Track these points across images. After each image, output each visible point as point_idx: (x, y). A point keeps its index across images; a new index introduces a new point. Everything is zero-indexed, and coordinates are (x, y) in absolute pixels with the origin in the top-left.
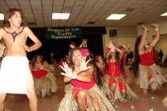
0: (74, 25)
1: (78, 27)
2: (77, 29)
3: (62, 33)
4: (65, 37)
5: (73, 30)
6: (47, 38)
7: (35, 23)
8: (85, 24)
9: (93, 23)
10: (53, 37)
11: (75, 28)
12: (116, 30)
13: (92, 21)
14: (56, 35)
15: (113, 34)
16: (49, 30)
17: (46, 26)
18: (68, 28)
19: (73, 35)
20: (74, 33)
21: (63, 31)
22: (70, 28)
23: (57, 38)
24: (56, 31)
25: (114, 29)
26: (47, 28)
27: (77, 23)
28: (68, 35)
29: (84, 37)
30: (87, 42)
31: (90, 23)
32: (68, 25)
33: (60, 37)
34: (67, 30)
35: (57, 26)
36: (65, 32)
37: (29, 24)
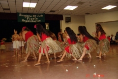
0: (40, 13)
1: (43, 14)
2: (42, 16)
3: (31, 18)
5: (38, 16)
6: (19, 21)
7: (9, 9)
8: (47, 12)
9: (54, 11)
10: (23, 20)
11: (40, 14)
12: (70, 18)
13: (53, 10)
14: (26, 19)
15: (68, 20)
16: (20, 15)
17: (18, 12)
18: (35, 14)
19: (38, 20)
20: (39, 18)
21: (31, 16)
22: (37, 14)
23: (26, 21)
24: (25, 16)
25: (69, 16)
27: (42, 11)
28: (34, 20)
29: (47, 22)
30: (49, 26)
31: (51, 11)
32: (35, 12)
33: (28, 21)
34: (34, 16)
35: (26, 12)
37: (4, 9)
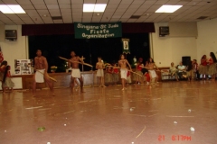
0: (113, 20)
1: (118, 23)
2: (115, 26)
3: (96, 30)
4: (100, 36)
5: (110, 26)
6: (76, 37)
7: (60, 18)
8: (126, 18)
9: (138, 17)
10: (84, 35)
11: (113, 24)
12: (168, 28)
13: (135, 14)
14: (88, 33)
15: (164, 32)
16: (79, 26)
17: (75, 21)
18: (104, 24)
19: (110, 33)
20: (111, 31)
21: (97, 28)
22: (107, 24)
23: (89, 36)
24: (88, 28)
25: (165, 25)
26: (76, 24)
27: (116, 18)
28: (103, 34)
29: (125, 36)
31: (133, 17)
32: (104, 20)
33: (92, 36)
34: (102, 26)
35: (89, 21)
36: (99, 29)
37: (54, 18)
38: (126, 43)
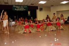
1: (27, 6)
2: (26, 7)
3: (20, 8)
6: (13, 10)
7: (8, 3)
8: (29, 5)
9: (33, 4)
10: (16, 9)
11: (25, 6)
14: (17, 9)
15: (41, 9)
16: (14, 6)
17: (13, 4)
18: (22, 6)
19: (24, 9)
20: (25, 8)
21: (20, 7)
22: (23, 6)
23: (17, 10)
24: (17, 7)
26: (13, 5)
27: (26, 4)
28: (22, 9)
29: (29, 10)
30: (30, 12)
31: (31, 4)
33: (18, 10)
34: (22, 7)
35: (17, 5)
36: (21, 8)
37: (5, 3)
38: (29, 12)
